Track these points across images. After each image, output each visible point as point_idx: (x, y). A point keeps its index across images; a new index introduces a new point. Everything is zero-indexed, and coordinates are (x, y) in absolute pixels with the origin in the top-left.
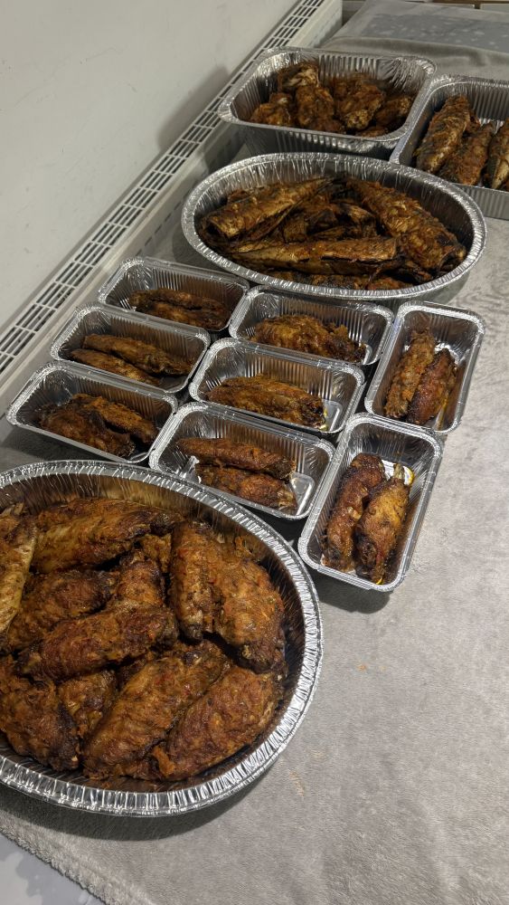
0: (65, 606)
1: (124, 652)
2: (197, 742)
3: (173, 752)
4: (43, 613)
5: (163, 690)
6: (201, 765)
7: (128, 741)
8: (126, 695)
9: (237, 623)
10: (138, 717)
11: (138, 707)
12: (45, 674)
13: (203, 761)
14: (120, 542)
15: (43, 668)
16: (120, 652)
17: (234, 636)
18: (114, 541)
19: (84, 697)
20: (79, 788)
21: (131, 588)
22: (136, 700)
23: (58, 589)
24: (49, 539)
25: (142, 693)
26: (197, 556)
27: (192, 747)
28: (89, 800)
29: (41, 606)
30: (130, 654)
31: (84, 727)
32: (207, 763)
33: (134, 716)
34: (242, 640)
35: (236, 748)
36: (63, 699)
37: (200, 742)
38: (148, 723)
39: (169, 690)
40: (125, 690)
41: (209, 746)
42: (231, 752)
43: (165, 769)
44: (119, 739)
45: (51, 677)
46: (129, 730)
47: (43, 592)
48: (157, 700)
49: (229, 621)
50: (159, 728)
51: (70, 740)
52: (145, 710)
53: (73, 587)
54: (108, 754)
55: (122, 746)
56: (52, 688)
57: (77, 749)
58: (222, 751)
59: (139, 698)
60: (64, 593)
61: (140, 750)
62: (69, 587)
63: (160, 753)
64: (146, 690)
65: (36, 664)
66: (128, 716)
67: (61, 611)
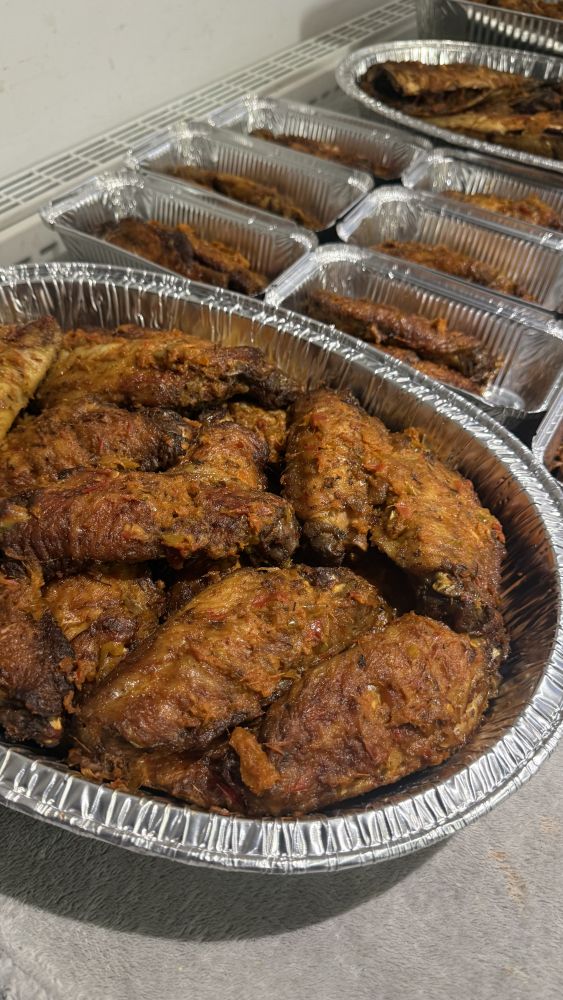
0: (94, 450)
1: (197, 540)
2: (328, 735)
3: (276, 743)
4: (48, 452)
5: (271, 618)
6: (327, 787)
7: (182, 706)
8: (192, 617)
9: (424, 534)
10: (211, 660)
11: (213, 639)
12: (28, 549)
13: (334, 779)
14: (210, 380)
15: (28, 538)
16: (190, 537)
17: (417, 554)
18: (200, 374)
19: (98, 612)
20: (59, 779)
21: (216, 453)
22: (210, 627)
23: (86, 419)
24: (79, 357)
25: (226, 615)
26: (344, 429)
27: (315, 745)
28: (77, 807)
29: (45, 440)
30: (208, 546)
31: (88, 668)
32: (339, 787)
33: (204, 653)
34: (437, 562)
35: (403, 769)
36: (56, 607)
37: (335, 737)
38: (230, 675)
39: (281, 620)
40: (188, 607)
41: (353, 751)
42: (391, 776)
43: (256, 778)
44: (163, 696)
45: (40, 557)
46: (189, 681)
47: (56, 419)
48: (256, 632)
49: (405, 531)
50: (250, 691)
51: (56, 682)
52: (230, 649)
53: (115, 420)
54: (134, 722)
55: (167, 710)
56: (38, 580)
57: (68, 701)
58: (377, 767)
59: (219, 624)
60: (94, 425)
61: (202, 728)
62: (106, 419)
63: (245, 741)
64: (233, 611)
65: (17, 526)
66: (192, 653)
67: (82, 458)
